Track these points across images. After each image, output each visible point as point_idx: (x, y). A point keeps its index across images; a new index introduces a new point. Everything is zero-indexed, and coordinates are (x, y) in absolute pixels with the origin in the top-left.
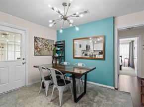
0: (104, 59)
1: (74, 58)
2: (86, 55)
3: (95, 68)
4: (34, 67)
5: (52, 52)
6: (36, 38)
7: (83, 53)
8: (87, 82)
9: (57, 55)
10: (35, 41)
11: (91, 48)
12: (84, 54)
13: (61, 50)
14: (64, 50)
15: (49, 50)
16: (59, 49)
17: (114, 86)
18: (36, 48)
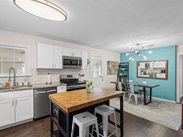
0: (167, 78)
1: (138, 77)
2: (145, 74)
3: (159, 85)
4: (111, 82)
5: (117, 72)
6: (108, 62)
7: (142, 71)
8: (152, 97)
9: (121, 75)
10: (108, 64)
11: (151, 66)
12: (142, 73)
13: (125, 70)
14: (128, 70)
15: (115, 70)
16: (123, 69)
17: (176, 101)
18: (108, 69)
